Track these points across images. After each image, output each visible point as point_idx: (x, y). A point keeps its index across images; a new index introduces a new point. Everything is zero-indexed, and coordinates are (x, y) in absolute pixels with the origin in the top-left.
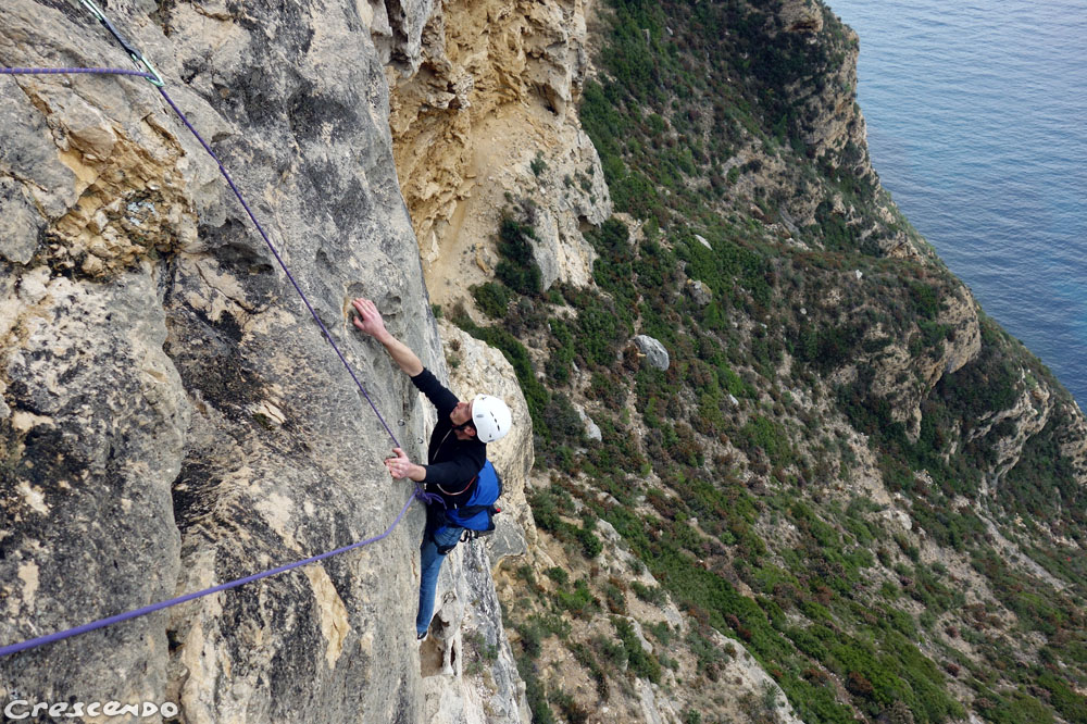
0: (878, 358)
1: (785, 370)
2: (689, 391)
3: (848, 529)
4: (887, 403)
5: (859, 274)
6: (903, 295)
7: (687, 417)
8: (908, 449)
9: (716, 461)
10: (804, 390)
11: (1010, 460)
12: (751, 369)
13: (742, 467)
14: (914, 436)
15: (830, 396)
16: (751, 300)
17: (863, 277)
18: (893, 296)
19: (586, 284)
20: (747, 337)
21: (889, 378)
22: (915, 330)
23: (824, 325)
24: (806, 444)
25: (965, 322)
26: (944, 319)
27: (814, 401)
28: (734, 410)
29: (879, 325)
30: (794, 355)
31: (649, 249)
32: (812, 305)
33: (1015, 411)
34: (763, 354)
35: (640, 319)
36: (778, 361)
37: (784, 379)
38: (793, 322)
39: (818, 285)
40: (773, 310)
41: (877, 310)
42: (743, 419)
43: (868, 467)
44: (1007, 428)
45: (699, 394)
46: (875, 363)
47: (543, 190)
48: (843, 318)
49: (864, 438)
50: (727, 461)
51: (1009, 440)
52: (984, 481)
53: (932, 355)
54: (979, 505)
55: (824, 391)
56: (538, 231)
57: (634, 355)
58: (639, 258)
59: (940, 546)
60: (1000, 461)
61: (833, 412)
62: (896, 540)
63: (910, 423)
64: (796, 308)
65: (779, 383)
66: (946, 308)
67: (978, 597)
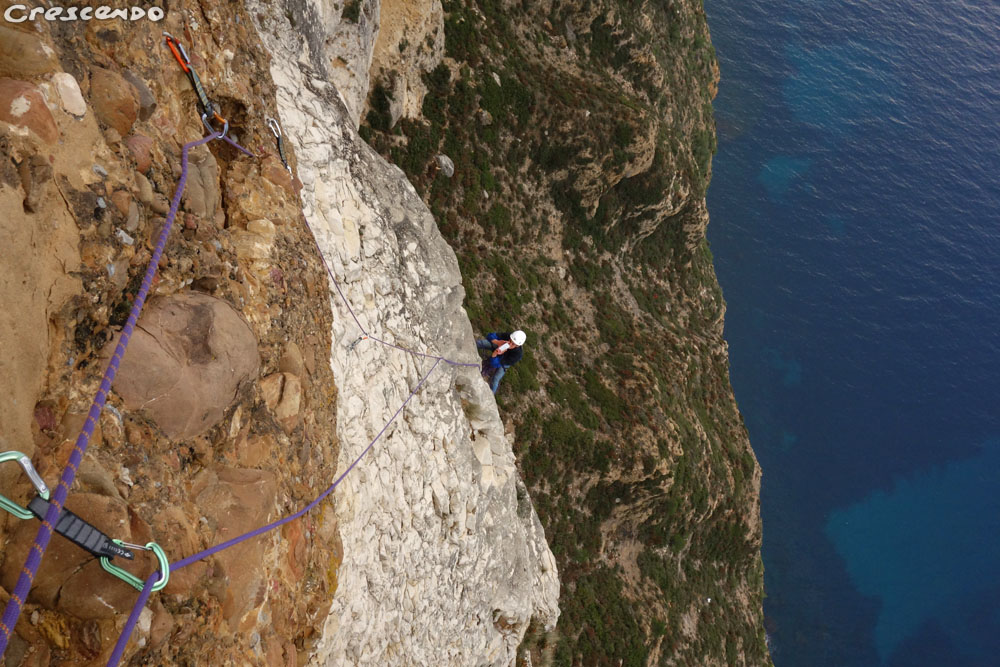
0: (582, 169)
1: (524, 169)
2: (461, 189)
3: (526, 280)
4: (579, 196)
5: (588, 113)
6: (611, 131)
7: (456, 206)
8: (584, 223)
9: (466, 233)
10: (532, 182)
11: (647, 233)
12: (503, 169)
13: (480, 236)
14: (591, 216)
15: (548, 186)
16: (516, 122)
17: (590, 115)
18: (604, 130)
19: (416, 116)
20: (507, 146)
21: (585, 181)
22: (611, 154)
23: (557, 143)
24: (522, 220)
25: (643, 153)
26: (631, 149)
27: (537, 190)
28: (485, 201)
29: (589, 149)
30: (533, 160)
31: (461, 86)
32: (552, 130)
33: (658, 207)
34: (514, 157)
35: (444, 139)
36: (522, 164)
37: (523, 175)
38: (538, 138)
39: (560, 117)
40: (528, 130)
41: (591, 139)
42: (488, 206)
43: (556, 234)
44: (651, 215)
45: (466, 192)
46: (580, 171)
47: (403, 62)
48: (569, 141)
49: (560, 214)
50: (472, 232)
51: (650, 222)
52: (627, 242)
53: (615, 171)
54: (617, 259)
55: (545, 183)
56: (395, 94)
57: (434, 169)
58: (453, 93)
59: (578, 287)
60: (641, 232)
61: (546, 196)
62: (552, 285)
63: (590, 209)
64: (543, 130)
65: (519, 178)
66: (635, 142)
67: (584, 321)
